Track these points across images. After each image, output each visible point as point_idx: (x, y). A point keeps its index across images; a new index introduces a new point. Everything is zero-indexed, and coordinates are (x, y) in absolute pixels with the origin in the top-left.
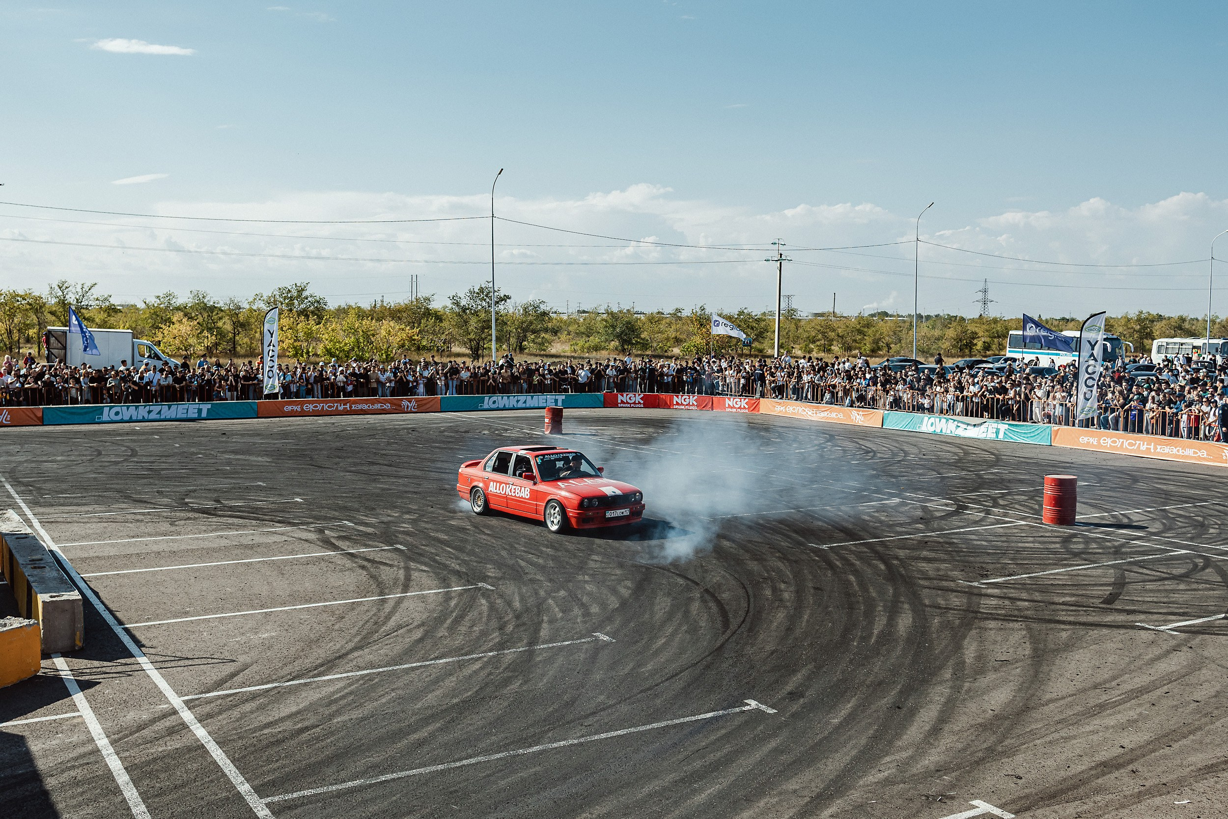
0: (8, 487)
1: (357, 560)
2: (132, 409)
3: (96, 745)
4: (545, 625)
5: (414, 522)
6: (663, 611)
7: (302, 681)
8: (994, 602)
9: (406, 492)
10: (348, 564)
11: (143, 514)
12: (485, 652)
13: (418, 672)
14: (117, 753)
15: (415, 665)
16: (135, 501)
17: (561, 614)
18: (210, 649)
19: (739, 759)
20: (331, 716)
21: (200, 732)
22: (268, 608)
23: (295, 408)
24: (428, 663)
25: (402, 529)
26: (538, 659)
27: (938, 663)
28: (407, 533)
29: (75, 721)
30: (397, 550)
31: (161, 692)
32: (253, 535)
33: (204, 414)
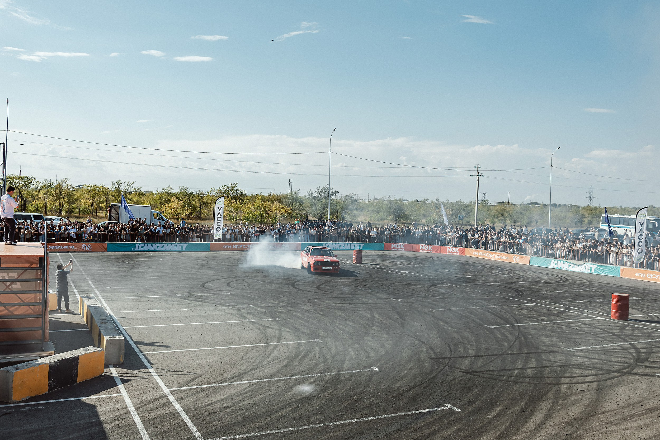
0: (90, 282)
1: (255, 325)
2: (150, 245)
3: (129, 410)
4: (347, 362)
5: (285, 307)
6: (407, 357)
7: (226, 384)
8: (580, 359)
9: (281, 291)
10: (251, 326)
11: (154, 298)
12: (316, 373)
13: (283, 382)
14: (138, 414)
15: (281, 378)
16: (150, 291)
17: (355, 356)
18: (183, 366)
19: (439, 433)
20: (240, 401)
21: (177, 406)
22: (211, 347)
23: (229, 247)
24: (288, 378)
25: (278, 310)
26: (342, 378)
27: (546, 390)
28: (281, 312)
29: (119, 398)
30: (276, 320)
31: (159, 386)
32: (206, 310)
33: (184, 249)
